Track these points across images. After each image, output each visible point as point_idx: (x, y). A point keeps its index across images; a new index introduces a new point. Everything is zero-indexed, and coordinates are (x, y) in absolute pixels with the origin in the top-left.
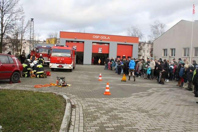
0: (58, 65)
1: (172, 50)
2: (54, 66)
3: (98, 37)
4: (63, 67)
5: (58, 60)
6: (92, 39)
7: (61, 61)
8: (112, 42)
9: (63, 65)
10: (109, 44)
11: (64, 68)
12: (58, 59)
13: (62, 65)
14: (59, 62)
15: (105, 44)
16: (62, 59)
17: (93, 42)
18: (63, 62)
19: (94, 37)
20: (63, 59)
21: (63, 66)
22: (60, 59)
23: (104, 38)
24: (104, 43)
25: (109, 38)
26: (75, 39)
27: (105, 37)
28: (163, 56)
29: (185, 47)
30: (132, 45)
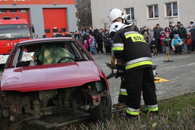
1: (127, 10)
8: (35, 5)
10: (28, 9)
12: (8, 45)
22: (13, 44)
24: (20, 9)
29: (150, 4)
30: (65, 8)
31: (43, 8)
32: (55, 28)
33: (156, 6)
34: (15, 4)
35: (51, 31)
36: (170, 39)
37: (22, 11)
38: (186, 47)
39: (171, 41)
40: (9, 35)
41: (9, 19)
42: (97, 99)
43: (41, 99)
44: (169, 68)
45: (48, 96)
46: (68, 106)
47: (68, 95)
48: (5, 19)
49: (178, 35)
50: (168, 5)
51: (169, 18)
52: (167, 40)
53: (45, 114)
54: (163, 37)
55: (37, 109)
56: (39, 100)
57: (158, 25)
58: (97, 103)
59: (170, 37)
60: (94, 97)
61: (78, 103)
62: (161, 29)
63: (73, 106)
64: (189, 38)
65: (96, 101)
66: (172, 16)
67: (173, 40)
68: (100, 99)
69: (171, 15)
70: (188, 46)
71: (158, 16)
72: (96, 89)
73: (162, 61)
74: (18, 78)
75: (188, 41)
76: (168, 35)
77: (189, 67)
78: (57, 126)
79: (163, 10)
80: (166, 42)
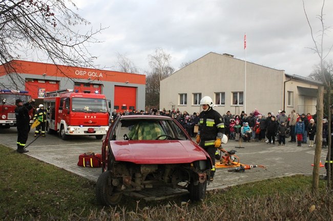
0: (86, 129)
1: (195, 95)
2: (78, 131)
3: (84, 73)
4: (95, 132)
5: (86, 120)
7: (91, 122)
8: (106, 82)
9: (96, 128)
10: (100, 85)
11: (97, 133)
12: (86, 117)
14: (88, 123)
16: (92, 117)
17: (75, 83)
18: (95, 123)
19: (77, 73)
20: (95, 117)
21: (95, 130)
22: (90, 117)
23: (94, 74)
24: (93, 84)
25: (101, 75)
26: (44, 76)
28: (179, 104)
29: (217, 91)
30: (136, 88)
31: (115, 86)
32: (124, 105)
33: (223, 94)
34: (89, 79)
35: (120, 108)
36: (240, 126)
37: (95, 86)
38: (254, 135)
39: (240, 128)
40: (87, 108)
41: (89, 92)
42: (203, 176)
43: (142, 172)
44: (242, 154)
45: (149, 170)
46: (166, 181)
47: (168, 171)
48: (85, 92)
49: (247, 123)
50: (235, 94)
51: (236, 107)
52: (236, 127)
53: (146, 187)
54: (233, 124)
55: (138, 181)
56: (141, 173)
57: (229, 112)
58: (202, 180)
59: (239, 124)
60: (201, 175)
61: (177, 179)
62: (231, 117)
63: (172, 182)
64: (258, 127)
65: (202, 179)
66: (238, 105)
67: (242, 128)
68: (205, 177)
69: (236, 104)
70: (256, 134)
71: (224, 104)
72: (199, 167)
73: (233, 147)
74: (129, 150)
75: (257, 131)
76: (238, 122)
77: (262, 154)
78: (156, 199)
79: (229, 98)
80: (236, 128)
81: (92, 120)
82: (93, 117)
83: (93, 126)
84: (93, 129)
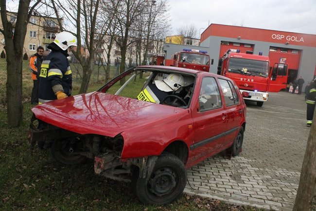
3: (281, 37)
4: (250, 97)
5: (241, 82)
6: (269, 41)
7: (247, 85)
9: (251, 93)
10: (300, 51)
11: (252, 99)
12: (242, 79)
13: (248, 91)
14: (244, 86)
15: (293, 52)
16: (249, 80)
17: (271, 47)
18: (252, 87)
19: (274, 36)
20: (252, 80)
21: (250, 95)
22: (247, 80)
23: (293, 39)
24: (291, 50)
25: (302, 39)
27: (295, 39)
34: (287, 44)
40: (245, 70)
58: (98, 170)
68: (102, 166)
81: (248, 83)
82: (251, 81)
83: (249, 90)
84: (248, 93)
